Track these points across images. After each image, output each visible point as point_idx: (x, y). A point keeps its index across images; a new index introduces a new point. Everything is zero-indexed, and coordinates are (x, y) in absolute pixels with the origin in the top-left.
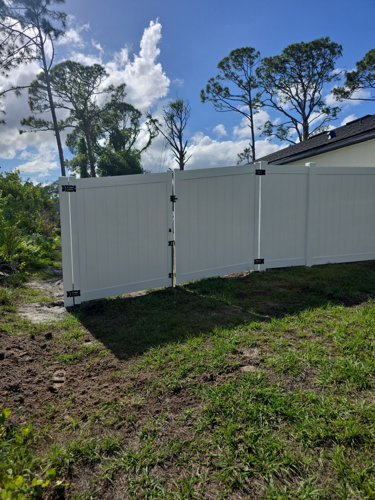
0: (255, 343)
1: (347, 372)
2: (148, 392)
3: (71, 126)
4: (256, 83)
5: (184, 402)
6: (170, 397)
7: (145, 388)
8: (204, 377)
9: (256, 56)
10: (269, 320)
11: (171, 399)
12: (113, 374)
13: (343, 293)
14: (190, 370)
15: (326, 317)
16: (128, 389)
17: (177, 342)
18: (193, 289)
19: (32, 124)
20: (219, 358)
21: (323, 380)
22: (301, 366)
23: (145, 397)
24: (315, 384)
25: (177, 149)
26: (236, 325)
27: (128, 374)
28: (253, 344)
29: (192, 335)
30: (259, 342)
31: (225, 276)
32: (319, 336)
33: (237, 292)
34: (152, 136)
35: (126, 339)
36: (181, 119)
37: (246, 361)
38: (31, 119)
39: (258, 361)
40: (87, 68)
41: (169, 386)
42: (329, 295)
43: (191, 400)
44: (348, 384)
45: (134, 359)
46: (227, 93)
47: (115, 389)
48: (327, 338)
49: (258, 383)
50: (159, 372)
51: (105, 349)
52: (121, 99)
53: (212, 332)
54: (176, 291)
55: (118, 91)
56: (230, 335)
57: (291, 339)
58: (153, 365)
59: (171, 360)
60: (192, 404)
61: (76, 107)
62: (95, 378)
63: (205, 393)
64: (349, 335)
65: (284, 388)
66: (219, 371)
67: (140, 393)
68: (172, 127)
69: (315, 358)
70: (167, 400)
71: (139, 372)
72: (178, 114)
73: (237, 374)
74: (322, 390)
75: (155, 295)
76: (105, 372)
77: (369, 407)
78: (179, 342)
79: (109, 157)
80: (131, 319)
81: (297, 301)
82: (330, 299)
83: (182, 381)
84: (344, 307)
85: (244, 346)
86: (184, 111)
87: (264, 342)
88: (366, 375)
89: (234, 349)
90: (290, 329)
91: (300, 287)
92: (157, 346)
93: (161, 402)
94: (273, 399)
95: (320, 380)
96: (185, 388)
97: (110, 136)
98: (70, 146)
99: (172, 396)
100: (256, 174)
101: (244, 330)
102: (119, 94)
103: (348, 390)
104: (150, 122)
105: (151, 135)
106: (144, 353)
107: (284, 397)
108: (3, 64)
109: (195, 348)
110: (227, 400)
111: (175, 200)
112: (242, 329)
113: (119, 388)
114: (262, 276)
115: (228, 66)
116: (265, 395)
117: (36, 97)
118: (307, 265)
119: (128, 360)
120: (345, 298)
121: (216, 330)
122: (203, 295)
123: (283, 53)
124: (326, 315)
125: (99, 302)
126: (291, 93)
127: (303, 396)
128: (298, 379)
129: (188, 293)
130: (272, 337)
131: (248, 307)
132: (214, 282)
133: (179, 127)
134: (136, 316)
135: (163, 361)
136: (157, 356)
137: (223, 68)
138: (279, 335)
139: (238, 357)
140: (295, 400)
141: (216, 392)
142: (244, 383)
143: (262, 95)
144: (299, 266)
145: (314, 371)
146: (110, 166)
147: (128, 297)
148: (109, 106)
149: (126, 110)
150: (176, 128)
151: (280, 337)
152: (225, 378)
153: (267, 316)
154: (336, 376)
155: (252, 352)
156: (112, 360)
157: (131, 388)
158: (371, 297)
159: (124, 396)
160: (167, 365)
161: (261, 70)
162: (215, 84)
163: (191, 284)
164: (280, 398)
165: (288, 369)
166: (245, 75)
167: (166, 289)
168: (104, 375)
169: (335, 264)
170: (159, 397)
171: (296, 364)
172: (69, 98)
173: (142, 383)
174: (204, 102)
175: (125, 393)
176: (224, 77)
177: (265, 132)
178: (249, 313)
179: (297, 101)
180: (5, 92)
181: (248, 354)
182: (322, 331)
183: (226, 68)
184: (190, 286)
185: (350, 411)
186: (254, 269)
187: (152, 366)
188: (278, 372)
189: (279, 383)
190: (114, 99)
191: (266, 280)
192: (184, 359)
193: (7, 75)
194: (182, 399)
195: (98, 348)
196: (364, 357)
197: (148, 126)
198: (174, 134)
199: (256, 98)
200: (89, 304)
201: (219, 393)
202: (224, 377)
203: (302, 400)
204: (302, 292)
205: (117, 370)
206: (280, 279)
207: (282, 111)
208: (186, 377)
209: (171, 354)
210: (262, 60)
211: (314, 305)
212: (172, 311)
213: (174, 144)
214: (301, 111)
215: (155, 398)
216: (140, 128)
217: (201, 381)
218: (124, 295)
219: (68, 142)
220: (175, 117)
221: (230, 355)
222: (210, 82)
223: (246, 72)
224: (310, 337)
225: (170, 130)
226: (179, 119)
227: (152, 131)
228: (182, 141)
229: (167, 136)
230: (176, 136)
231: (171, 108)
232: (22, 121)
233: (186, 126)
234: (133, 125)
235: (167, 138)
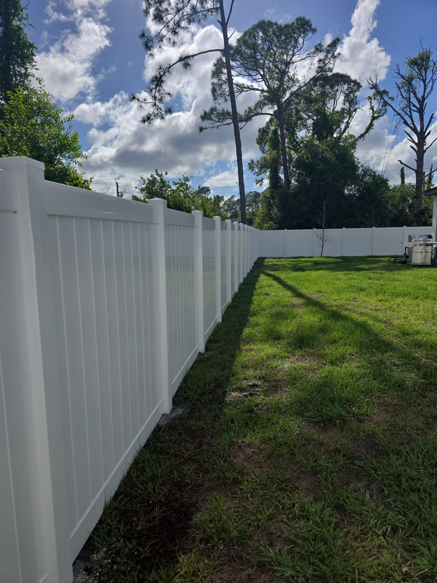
3: (262, 114)
19: (213, 117)
25: (414, 130)
34: (376, 115)
36: (424, 81)
38: (213, 110)
52: (332, 62)
55: (328, 52)
61: (268, 86)
68: (409, 98)
72: (421, 74)
79: (310, 151)
86: (431, 68)
97: (313, 124)
98: (261, 144)
104: (374, 95)
105: (374, 114)
108: (170, 28)
117: (221, 82)
133: (420, 96)
146: (309, 163)
148: (314, 81)
149: (338, 83)
150: (416, 96)
172: (261, 75)
180: (170, 67)
190: (322, 65)
193: (174, 42)
197: (371, 103)
198: (412, 108)
213: (410, 122)
216: (357, 106)
219: (260, 139)
220: (414, 80)
225: (406, 103)
226: (422, 82)
227: (375, 109)
228: (424, 116)
229: (400, 112)
230: (415, 111)
231: (409, 67)
232: (203, 114)
233: (433, 92)
234: (347, 104)
235: (399, 114)
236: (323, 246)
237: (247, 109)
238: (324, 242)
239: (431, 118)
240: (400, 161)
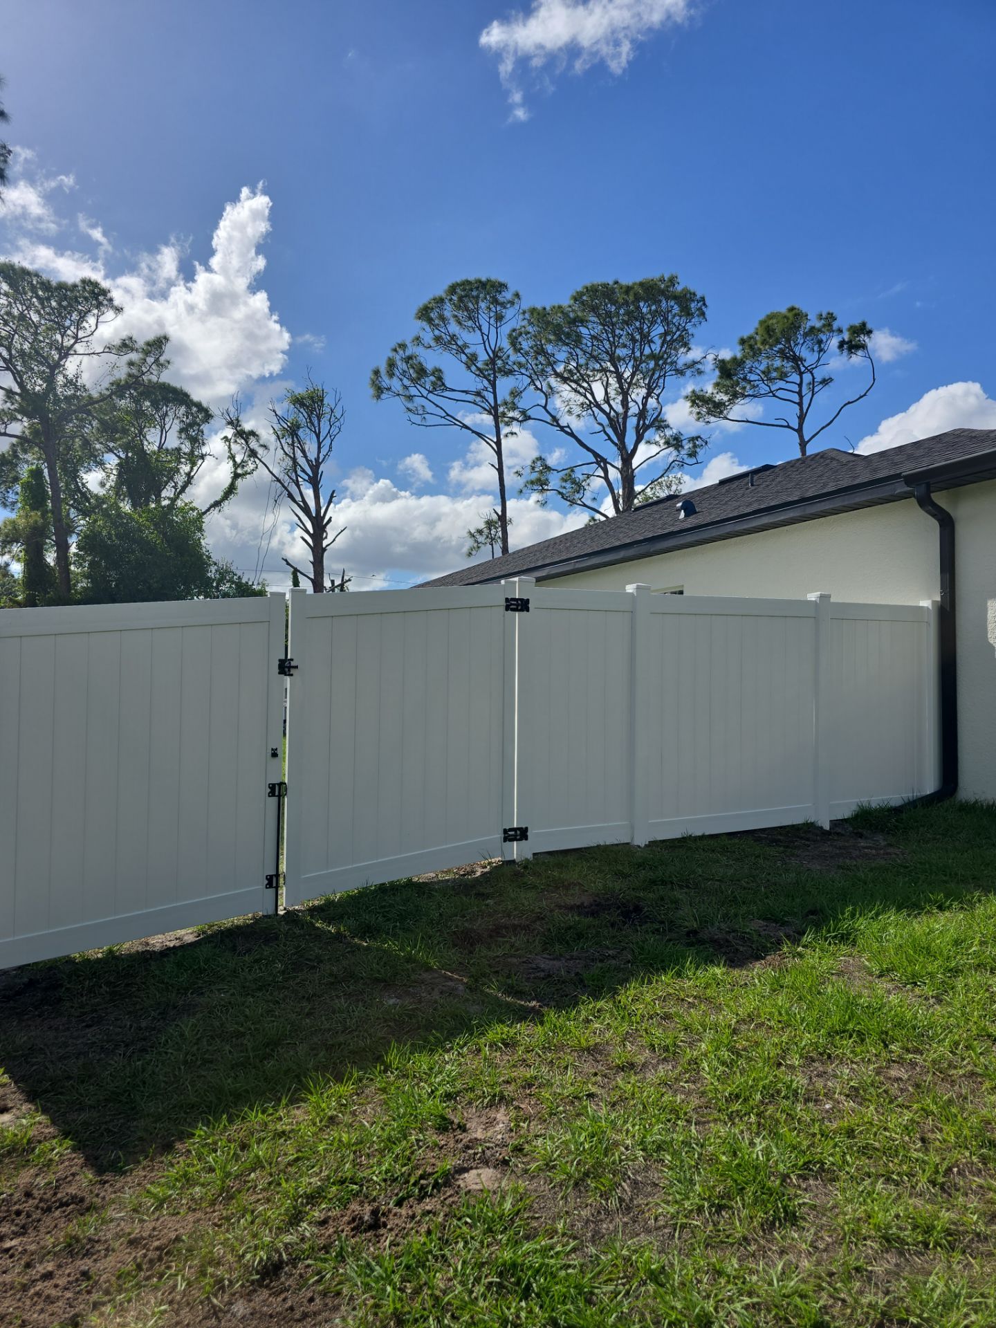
0: (501, 1092)
1: (736, 1176)
2: (182, 1286)
3: (5, 434)
4: (510, 363)
5: (292, 1309)
6: (249, 1296)
7: (173, 1271)
8: (354, 1220)
9: (509, 302)
10: (536, 1017)
11: (252, 1304)
12: (73, 1228)
13: (723, 926)
14: (313, 1197)
15: (683, 1000)
16: (119, 1278)
17: (279, 1100)
18: (333, 919)
20: (397, 1150)
21: (676, 1202)
22: (621, 1161)
23: (171, 1303)
24: (656, 1219)
25: (306, 509)
26: (451, 1035)
27: (123, 1223)
28: (494, 1096)
29: (324, 1076)
30: (511, 1088)
31: (427, 876)
32: (665, 1059)
33: (457, 927)
34: (239, 471)
35: (123, 1099)
36: (318, 437)
37: (475, 1154)
39: (505, 1153)
40: (62, 286)
41: (248, 1256)
42: (688, 934)
43: (311, 1300)
44: (739, 1211)
45: (144, 1168)
46: (439, 383)
47: (77, 1280)
48: (686, 1066)
49: (506, 1228)
50: (221, 1210)
51: (54, 1137)
52: (155, 373)
53: (383, 1063)
54: (287, 928)
55: (147, 354)
56: (431, 1069)
57: (596, 1074)
58: (203, 1185)
59: (258, 1164)
60: (315, 1314)
61: (21, 385)
62: (13, 1243)
63: (353, 1274)
64: (739, 1055)
65: (575, 1238)
66: (397, 1195)
67: (156, 1288)
68: (294, 453)
69: (656, 1134)
70: (240, 1308)
71: (155, 1216)
72: (313, 424)
73: (447, 1202)
74: (674, 1236)
75: (222, 941)
76: (48, 1221)
77: (792, 1283)
78: (284, 1102)
79: (113, 523)
80: (144, 1024)
81: (610, 952)
82: (691, 945)
83: (288, 1238)
84: (724, 970)
85: (470, 1103)
86: (327, 416)
87: (524, 1088)
88: (785, 1177)
89: (443, 1118)
90: (592, 1043)
91: (618, 908)
92: (218, 1119)
93: (221, 1315)
94: (545, 1279)
95: (667, 1203)
96: (294, 1262)
97: (118, 465)
99: (255, 1291)
100: (507, 610)
101: (470, 1051)
102: (150, 360)
103: (740, 1231)
104: (235, 435)
105: (236, 468)
106: (178, 1146)
107: (575, 1267)
109: (332, 1120)
110: (417, 1292)
111: (292, 671)
112: (465, 1049)
113: (89, 1278)
114: (522, 875)
115: (442, 318)
116: (522, 1265)
118: (636, 842)
119: (125, 1172)
120: (727, 941)
121: (393, 1057)
122: (362, 938)
123: (572, 302)
124: (682, 995)
125: (50, 969)
126: (592, 394)
127: (627, 1260)
128: (613, 1203)
129: (318, 935)
130: (545, 1069)
131: (484, 975)
132: (394, 894)
133: (312, 455)
134: (160, 1014)
135: (234, 1169)
136: (215, 1151)
137: (430, 321)
138: (564, 1064)
139: (452, 1144)
140: (603, 1278)
141: (386, 1271)
142: (464, 1228)
143: (523, 395)
144: (617, 845)
145: (654, 1176)
146: (112, 546)
147: (140, 949)
148: (119, 389)
149: (167, 401)
150: (305, 456)
151: (566, 1068)
152: (413, 1217)
153: (534, 1003)
154: (709, 1189)
155: (491, 1123)
156: (73, 1175)
157: (129, 1274)
158: (788, 937)
159: (104, 1304)
160: (245, 1182)
161: (520, 334)
162: (410, 358)
163: (329, 904)
164: (563, 1273)
165: (587, 1174)
166: (484, 343)
167: (257, 921)
168: (43, 1230)
169: (703, 837)
170: (215, 1301)
171: (606, 1155)
172: (4, 359)
173: (165, 1252)
174: (378, 397)
175: (107, 1292)
176: (433, 343)
177: (532, 483)
178: (487, 995)
179: (608, 415)
181: (480, 1130)
182: (675, 1045)
183: (437, 322)
184: (326, 910)
185: (747, 1300)
186: (503, 855)
187: (197, 1189)
188: (561, 1185)
189: (562, 1221)
190: (134, 371)
191: (534, 887)
192: (297, 1159)
194: (284, 1300)
195: (30, 1133)
196: (778, 1121)
197: (229, 447)
198: (299, 472)
199: (509, 399)
200: (15, 976)
201: (393, 1272)
202: (410, 1213)
203: (621, 1275)
204: (625, 923)
205: (88, 1209)
206: (569, 885)
207: (572, 435)
208: (301, 1220)
209: (259, 1141)
210: (524, 313)
211: (654, 964)
212: (271, 994)
213: (298, 498)
214: (615, 439)
215: (201, 1302)
216: (205, 450)
217: (343, 1231)
218: (129, 946)
220: (301, 430)
221: (432, 1137)
222: (395, 350)
223: (485, 337)
224: (644, 1065)
225: (290, 462)
226: (314, 436)
227: (238, 459)
228: (321, 490)
229: (281, 477)
230: (305, 480)
231: (292, 406)
233: (331, 454)
234: (186, 443)
235: (279, 481)
239: (332, 496)
240: (286, 560)
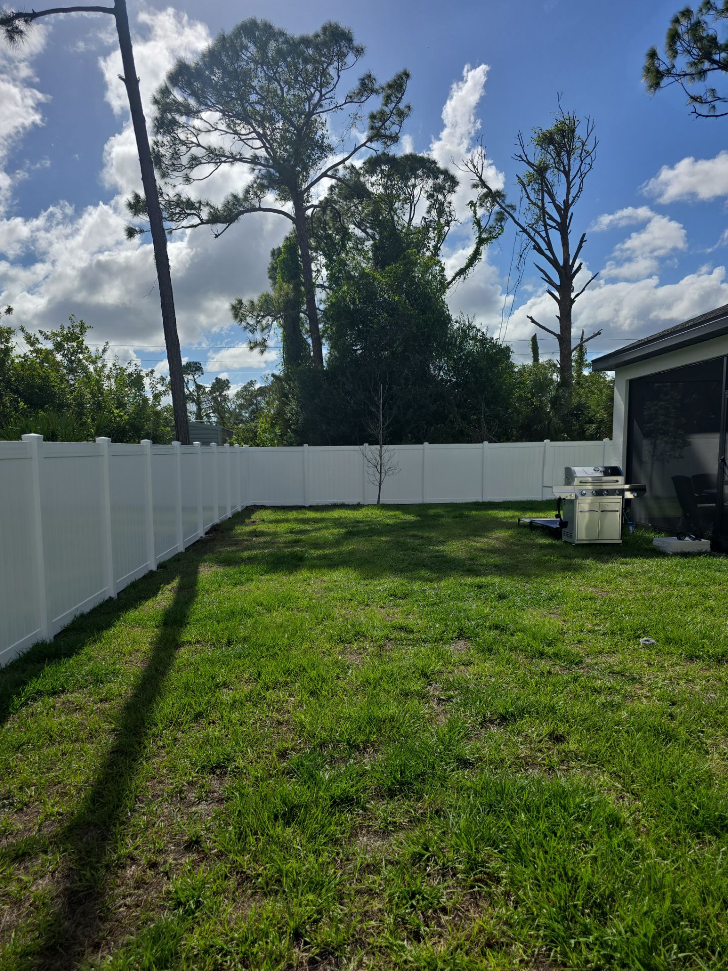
3: (260, 209)
25: (554, 262)
34: (484, 236)
36: (567, 174)
52: (396, 122)
55: (388, 98)
68: (543, 204)
72: (560, 161)
86: (578, 152)
97: (373, 246)
102: (392, 105)
104: (481, 198)
105: (481, 233)
133: (560, 200)
146: (357, 311)
149: (414, 173)
162: (697, 27)
172: (258, 133)
174: (656, 85)
190: (377, 124)
198: (549, 222)
213: (545, 248)
216: (450, 217)
220: (549, 171)
222: (676, 21)
225: (537, 211)
226: (563, 176)
227: (483, 225)
228: (570, 236)
229: (527, 227)
230: (552, 227)
231: (539, 148)
232: (132, 201)
233: (582, 195)
234: (434, 213)
235: (525, 231)
236: (380, 484)
237: (230, 198)
238: (383, 475)
239: (582, 241)
240: (531, 318)
